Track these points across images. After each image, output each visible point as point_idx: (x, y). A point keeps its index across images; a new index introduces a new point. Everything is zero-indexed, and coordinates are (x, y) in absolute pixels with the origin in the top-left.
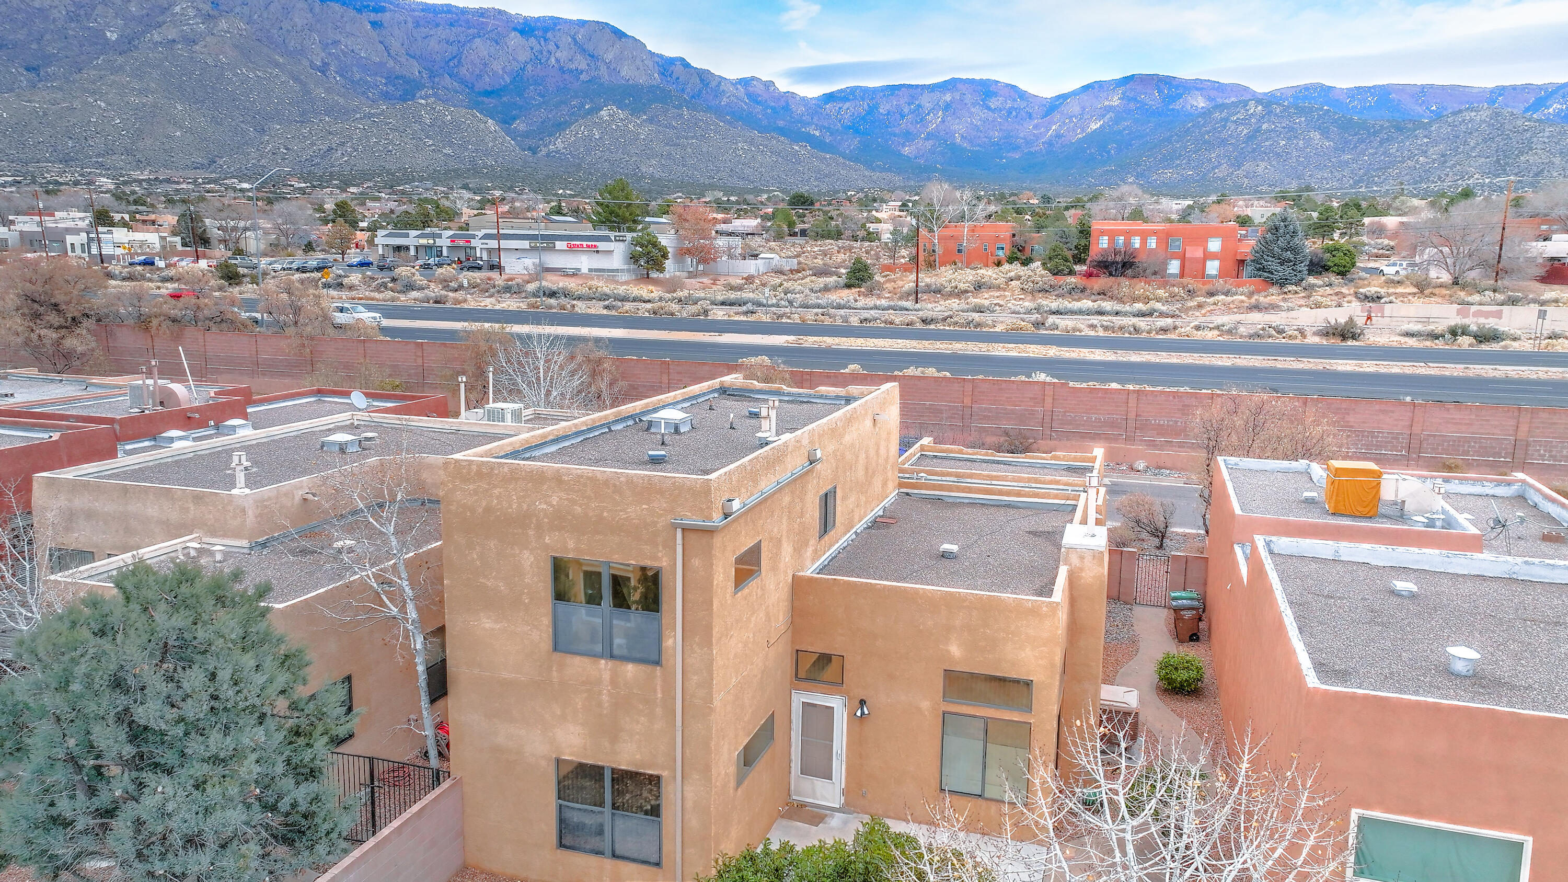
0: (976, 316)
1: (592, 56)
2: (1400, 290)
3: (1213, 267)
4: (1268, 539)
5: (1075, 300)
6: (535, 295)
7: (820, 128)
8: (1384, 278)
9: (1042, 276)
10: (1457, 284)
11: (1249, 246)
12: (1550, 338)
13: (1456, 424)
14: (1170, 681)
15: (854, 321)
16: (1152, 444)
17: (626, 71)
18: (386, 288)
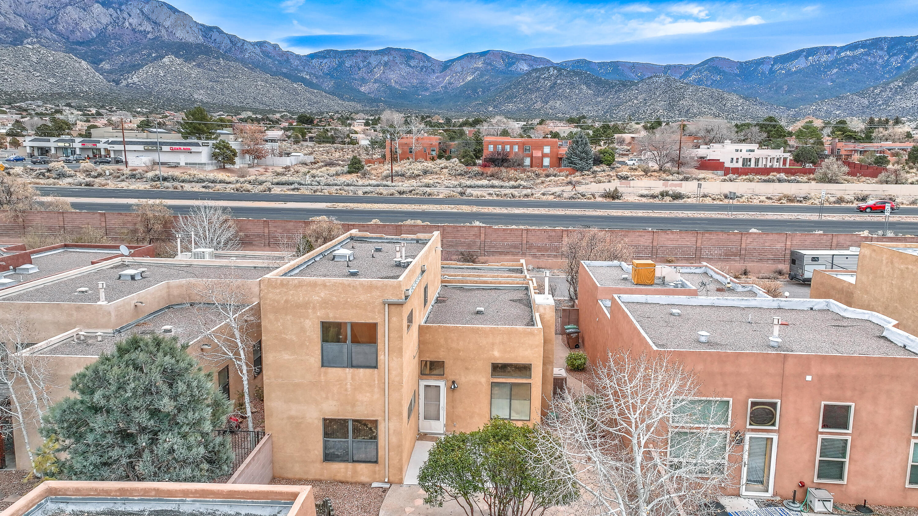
0: (428, 189)
1: (156, 23)
2: (636, 173)
3: (547, 162)
4: (619, 295)
5: (478, 180)
6: (153, 180)
7: (310, 74)
8: (628, 167)
9: (460, 167)
10: (661, 170)
11: (564, 150)
12: (703, 197)
13: (671, 240)
14: (573, 365)
15: (360, 193)
16: (534, 256)
17: (180, 34)
18: (44, 176)
